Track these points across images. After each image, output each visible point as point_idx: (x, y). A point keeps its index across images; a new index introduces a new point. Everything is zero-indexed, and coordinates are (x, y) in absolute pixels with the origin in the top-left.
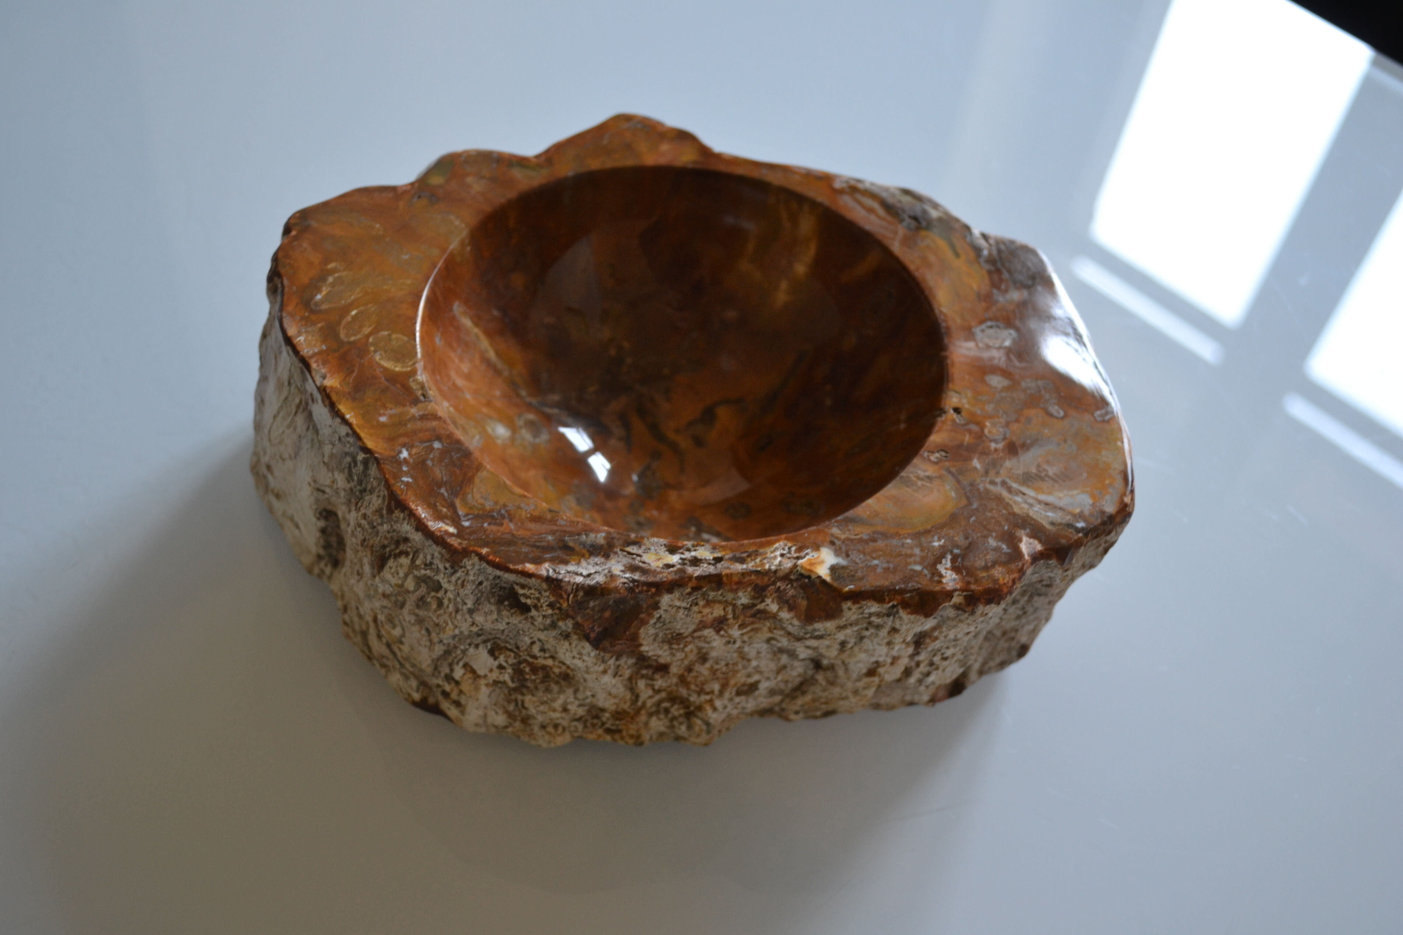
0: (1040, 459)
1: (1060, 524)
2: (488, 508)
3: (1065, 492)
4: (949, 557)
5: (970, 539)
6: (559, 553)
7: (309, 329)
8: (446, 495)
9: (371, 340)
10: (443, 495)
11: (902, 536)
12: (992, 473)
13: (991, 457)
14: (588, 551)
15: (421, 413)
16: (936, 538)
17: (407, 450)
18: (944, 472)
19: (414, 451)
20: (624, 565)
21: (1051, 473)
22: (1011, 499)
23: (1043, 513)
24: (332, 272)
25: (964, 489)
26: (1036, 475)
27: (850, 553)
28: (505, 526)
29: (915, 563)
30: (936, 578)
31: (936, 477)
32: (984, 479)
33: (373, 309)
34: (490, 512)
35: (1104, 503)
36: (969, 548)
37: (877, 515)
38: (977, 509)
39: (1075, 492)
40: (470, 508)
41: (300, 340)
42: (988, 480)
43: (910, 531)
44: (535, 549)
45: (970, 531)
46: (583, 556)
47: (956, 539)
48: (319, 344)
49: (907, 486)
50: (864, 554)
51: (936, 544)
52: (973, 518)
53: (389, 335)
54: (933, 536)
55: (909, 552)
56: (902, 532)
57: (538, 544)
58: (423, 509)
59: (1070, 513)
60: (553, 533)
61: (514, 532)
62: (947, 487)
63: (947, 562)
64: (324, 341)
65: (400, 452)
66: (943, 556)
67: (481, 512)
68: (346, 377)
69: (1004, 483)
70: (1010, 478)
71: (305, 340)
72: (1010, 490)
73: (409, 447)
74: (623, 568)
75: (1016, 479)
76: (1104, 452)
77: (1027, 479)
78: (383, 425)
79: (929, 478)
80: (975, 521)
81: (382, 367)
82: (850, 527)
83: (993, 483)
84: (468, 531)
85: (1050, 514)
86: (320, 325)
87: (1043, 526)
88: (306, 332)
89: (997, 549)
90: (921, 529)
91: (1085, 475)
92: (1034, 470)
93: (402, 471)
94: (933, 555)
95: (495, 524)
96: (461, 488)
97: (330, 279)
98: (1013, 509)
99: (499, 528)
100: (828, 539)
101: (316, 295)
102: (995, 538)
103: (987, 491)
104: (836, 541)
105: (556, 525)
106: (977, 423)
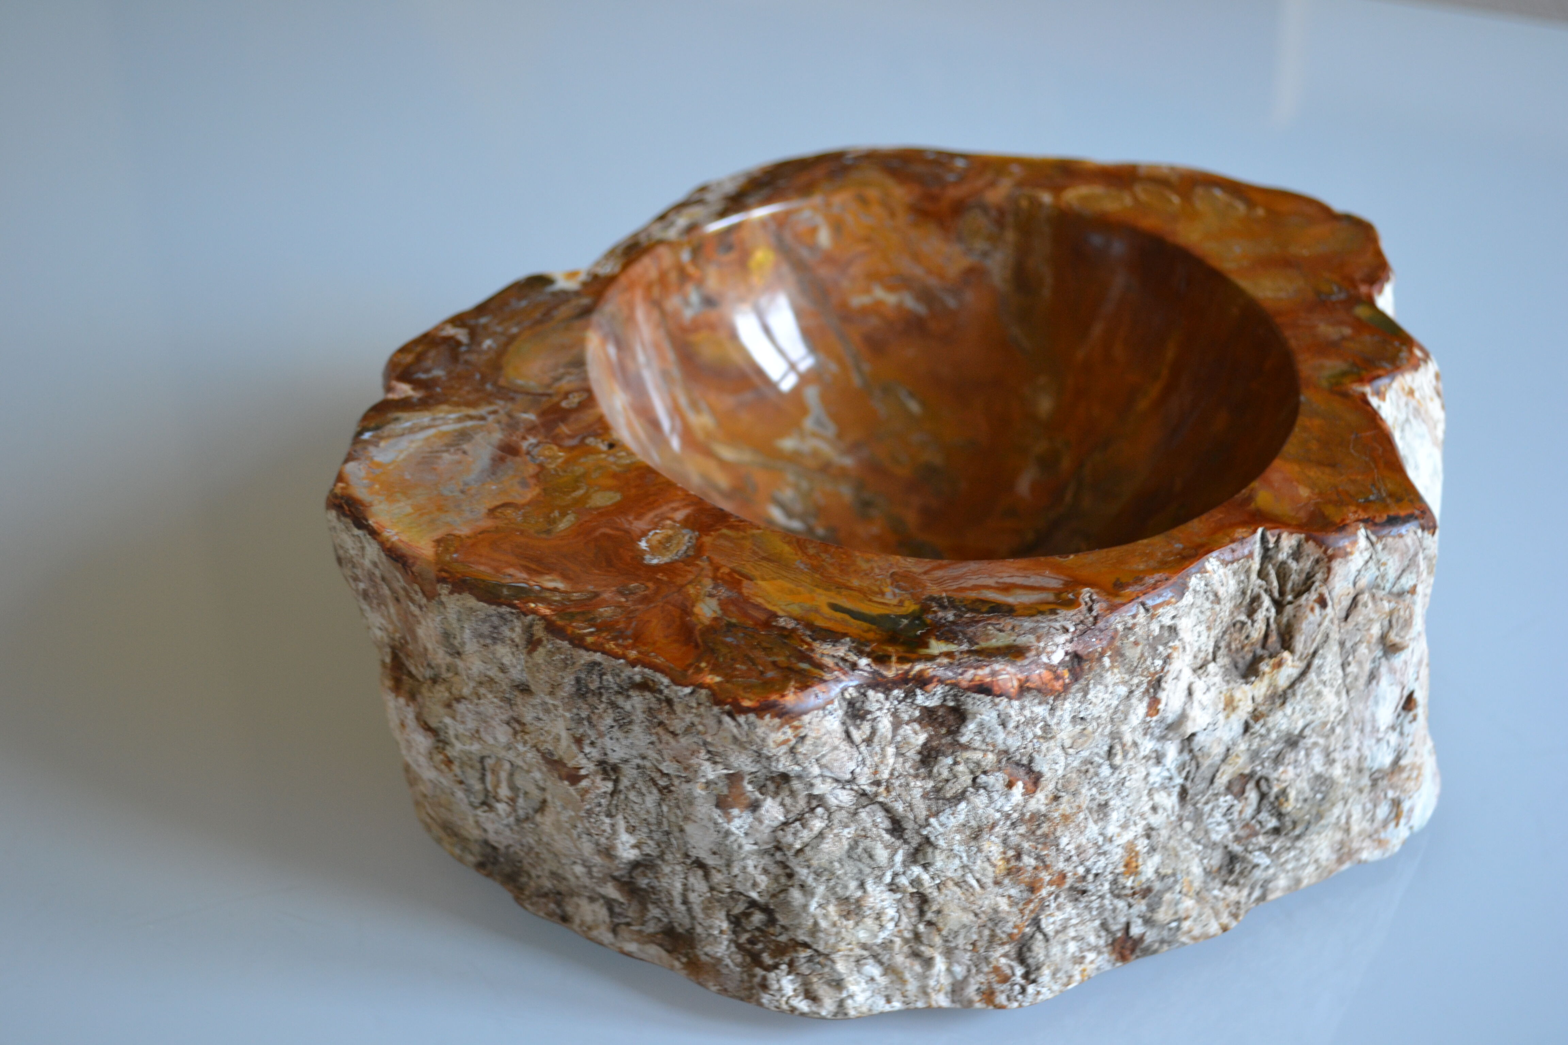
0: (470, 459)
1: (388, 423)
3: (411, 450)
4: (465, 341)
5: (461, 362)
11: (524, 329)
12: (505, 419)
13: (522, 430)
16: (493, 345)
18: (550, 391)
21: (446, 456)
22: (460, 411)
23: (416, 421)
25: (516, 392)
26: (458, 444)
27: (554, 297)
29: (489, 321)
30: (457, 322)
31: (553, 383)
32: (507, 409)
35: (361, 467)
36: (455, 356)
37: (567, 330)
38: (483, 385)
39: (402, 456)
42: (501, 412)
43: (522, 336)
45: (468, 367)
47: (475, 355)
49: (569, 361)
50: (540, 302)
51: (488, 342)
52: (477, 377)
54: (497, 345)
55: (504, 324)
56: (528, 331)
59: (389, 437)
62: (532, 383)
63: (462, 338)
66: (471, 338)
69: (482, 418)
70: (482, 426)
72: (471, 418)
75: (474, 428)
76: (409, 510)
77: (463, 434)
79: (557, 379)
80: (474, 375)
82: (576, 309)
85: (408, 424)
87: (403, 412)
89: (427, 371)
90: (515, 344)
91: (408, 477)
92: (465, 446)
94: (479, 334)
98: (449, 405)
100: (583, 293)
102: (439, 376)
103: (492, 404)
104: (575, 295)
106: (572, 448)
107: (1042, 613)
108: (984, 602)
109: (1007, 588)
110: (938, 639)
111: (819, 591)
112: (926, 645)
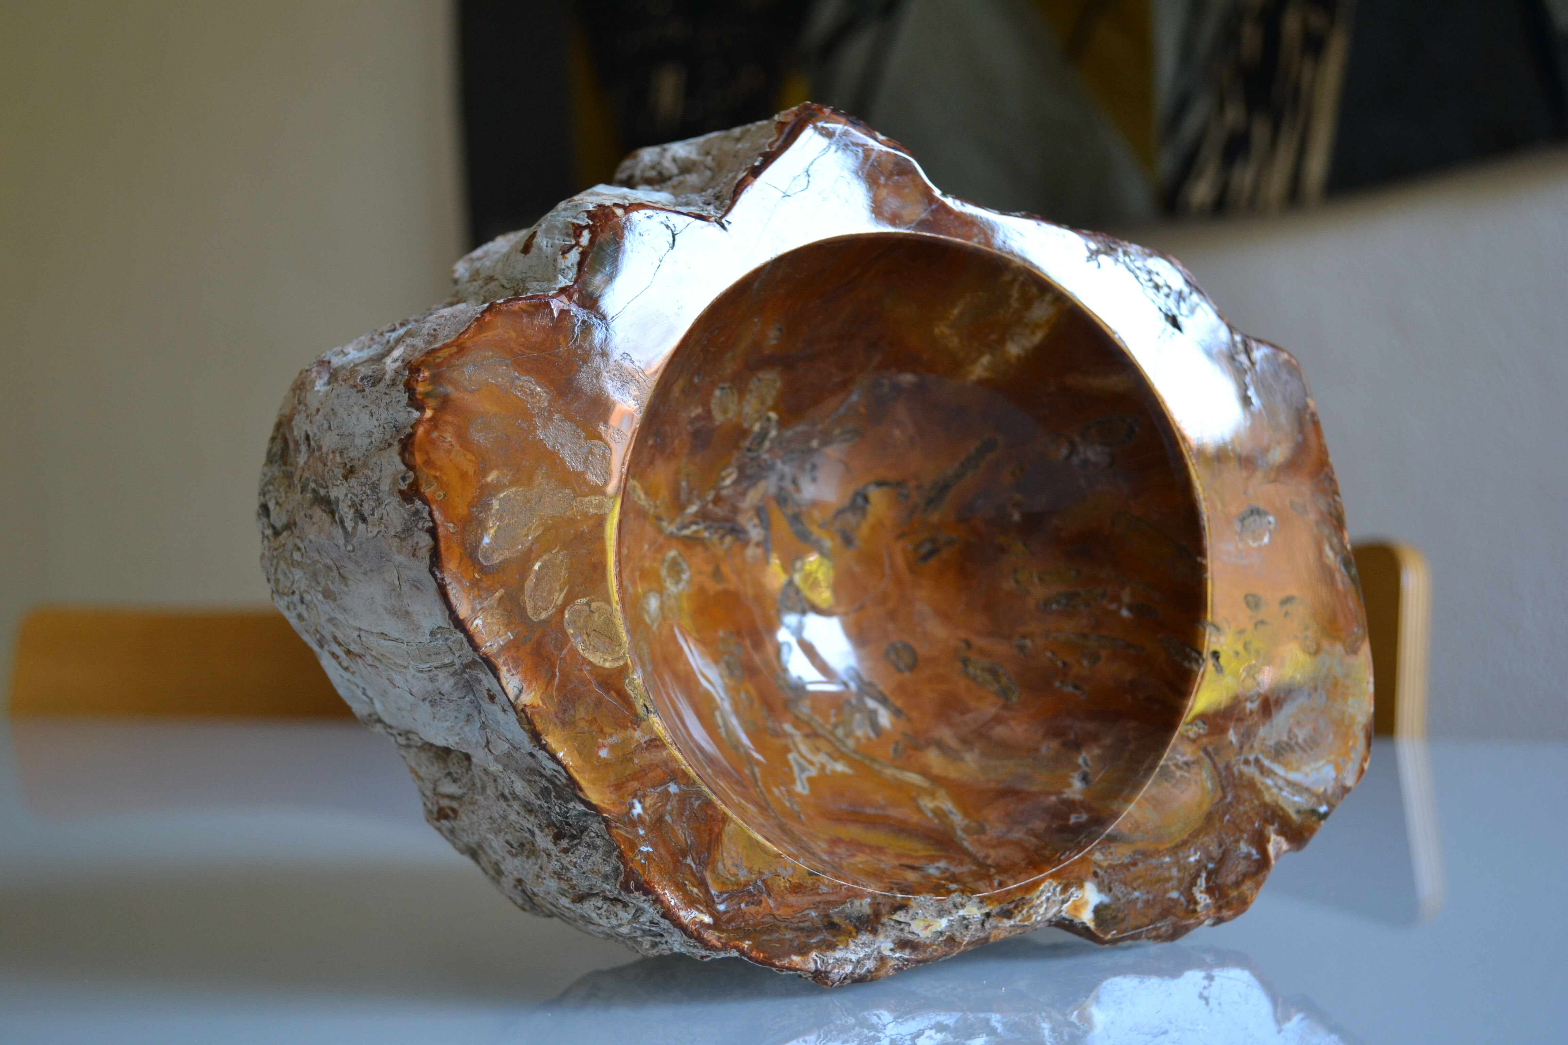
0: (1291, 720)
1: (1305, 812)
2: (742, 879)
3: (1312, 765)
4: (1204, 875)
5: (1224, 847)
6: (825, 935)
7: (486, 604)
8: (694, 866)
9: (566, 615)
10: (689, 866)
11: (1161, 854)
12: (1246, 747)
13: (1246, 723)
14: (855, 926)
15: (647, 738)
16: (1192, 850)
17: (640, 802)
18: (1201, 754)
19: (648, 802)
20: (893, 942)
21: (1300, 740)
22: (1262, 783)
23: (1291, 797)
24: (494, 489)
25: (1219, 775)
26: (1288, 744)
27: (1112, 885)
28: (764, 904)
29: (1173, 889)
30: (1191, 907)
31: (1193, 763)
32: (1238, 758)
33: (560, 557)
34: (745, 886)
35: (1346, 774)
36: (1221, 861)
37: (1137, 826)
38: (1230, 803)
39: (1321, 763)
40: (723, 883)
41: (477, 624)
42: (1242, 758)
43: (1168, 846)
44: (799, 933)
45: (1224, 836)
46: (850, 935)
47: (1211, 848)
48: (502, 629)
49: (1166, 780)
50: (1125, 884)
51: (1192, 859)
52: (1227, 817)
53: (588, 604)
54: (1189, 849)
55: (1167, 874)
56: (1161, 848)
57: (801, 925)
58: (672, 892)
59: (1314, 794)
60: (816, 906)
61: (775, 912)
62: (1204, 775)
63: (1202, 882)
64: (508, 624)
65: (632, 806)
66: (1198, 876)
67: (736, 888)
68: (547, 688)
69: (1257, 760)
70: (1262, 752)
71: (484, 625)
72: (1262, 770)
73: (641, 796)
74: (891, 946)
75: (1268, 754)
77: (1279, 752)
78: (606, 764)
79: (1187, 764)
80: (1228, 821)
81: (590, 663)
82: (1112, 849)
83: (1247, 762)
84: (724, 918)
85: (1297, 799)
86: (497, 595)
87: (1290, 817)
88: (483, 609)
89: (1248, 856)
90: (1178, 840)
91: (1331, 736)
92: (1285, 738)
93: (638, 836)
94: (1190, 875)
95: (753, 904)
96: (709, 853)
97: (496, 504)
98: (1263, 797)
99: (758, 908)
100: (1092, 870)
101: (482, 538)
102: (1247, 841)
103: (1241, 774)
104: (1099, 871)
105: (820, 895)
106: (1234, 674)
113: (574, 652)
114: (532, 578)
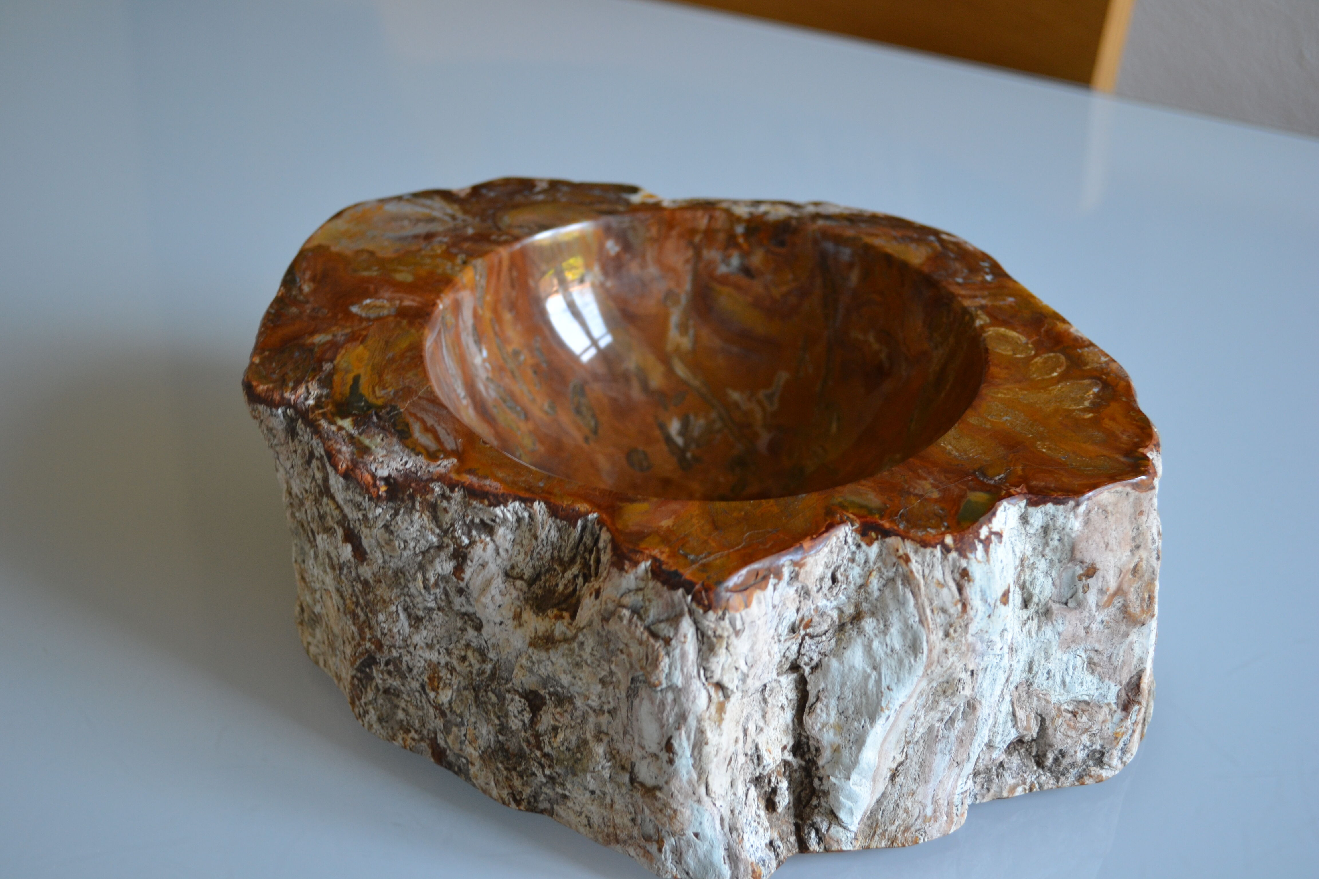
0: (409, 229)
4: (535, 191)
5: (510, 197)
7: (1098, 365)
8: (951, 254)
9: (1033, 352)
10: (954, 254)
11: (567, 202)
12: (460, 226)
13: (452, 234)
15: (977, 300)
16: (539, 200)
17: (987, 280)
18: (503, 229)
19: (980, 278)
21: (407, 221)
22: (456, 212)
23: (434, 204)
24: (1086, 410)
27: (616, 199)
28: (901, 234)
29: (564, 192)
30: (550, 185)
31: (513, 227)
32: (471, 224)
33: (1035, 376)
34: (912, 242)
36: (515, 193)
38: (492, 210)
40: (930, 245)
41: (1105, 359)
42: (467, 223)
43: (559, 204)
45: (507, 200)
47: (522, 198)
48: (1086, 354)
49: (543, 224)
50: (604, 197)
51: (541, 197)
53: (1015, 354)
55: (567, 196)
56: (565, 204)
57: (874, 224)
59: (411, 202)
60: (861, 227)
61: (893, 230)
62: (507, 222)
63: (538, 190)
64: (1080, 355)
65: (994, 279)
66: (540, 192)
68: (1053, 328)
69: (455, 220)
70: (447, 222)
71: (1100, 358)
72: (453, 216)
73: (985, 281)
77: (431, 220)
78: (1012, 295)
79: (520, 227)
80: (498, 205)
81: (1018, 332)
82: (608, 209)
83: (464, 221)
84: (932, 235)
85: (430, 204)
86: (1088, 367)
87: (442, 199)
88: (1100, 363)
89: (490, 192)
92: (421, 224)
93: (991, 270)
94: (547, 193)
95: (908, 236)
96: (938, 256)
97: (1087, 403)
98: (460, 208)
100: (630, 206)
101: (1099, 392)
102: (488, 197)
103: (473, 218)
104: (624, 205)
106: (449, 253)
107: (413, 450)
108: (407, 425)
109: (428, 430)
110: (353, 421)
111: (369, 368)
112: (343, 417)
113: (1029, 337)
114: (1059, 370)
